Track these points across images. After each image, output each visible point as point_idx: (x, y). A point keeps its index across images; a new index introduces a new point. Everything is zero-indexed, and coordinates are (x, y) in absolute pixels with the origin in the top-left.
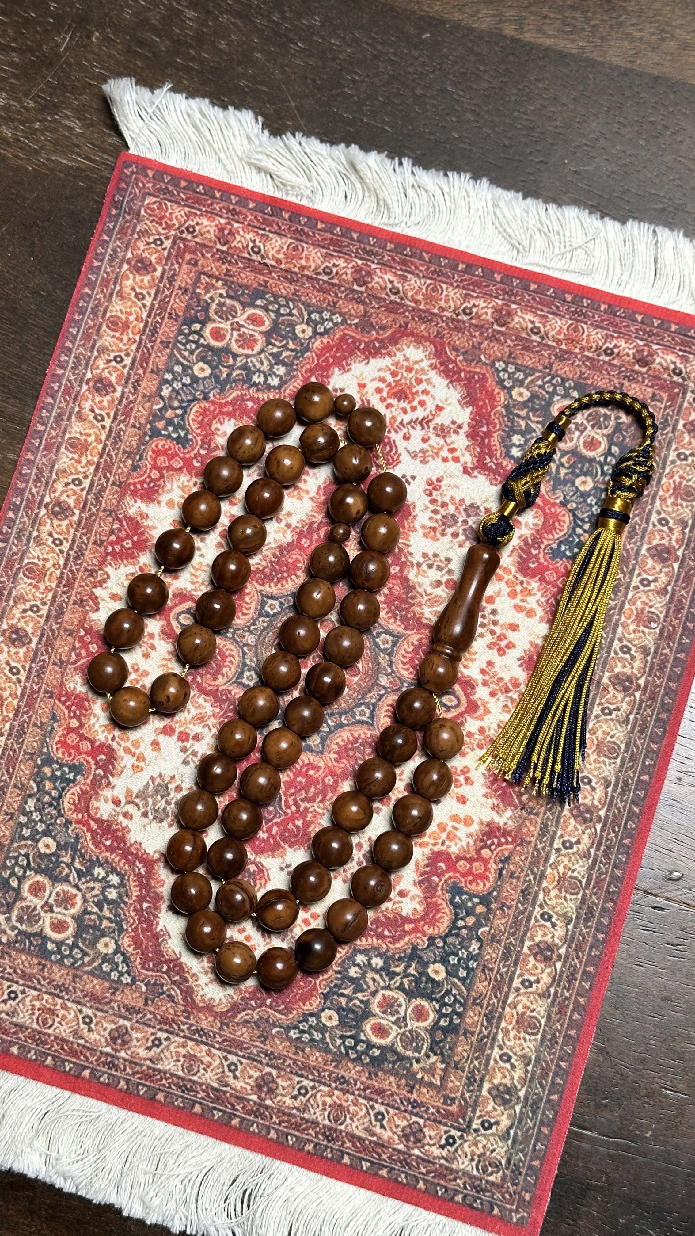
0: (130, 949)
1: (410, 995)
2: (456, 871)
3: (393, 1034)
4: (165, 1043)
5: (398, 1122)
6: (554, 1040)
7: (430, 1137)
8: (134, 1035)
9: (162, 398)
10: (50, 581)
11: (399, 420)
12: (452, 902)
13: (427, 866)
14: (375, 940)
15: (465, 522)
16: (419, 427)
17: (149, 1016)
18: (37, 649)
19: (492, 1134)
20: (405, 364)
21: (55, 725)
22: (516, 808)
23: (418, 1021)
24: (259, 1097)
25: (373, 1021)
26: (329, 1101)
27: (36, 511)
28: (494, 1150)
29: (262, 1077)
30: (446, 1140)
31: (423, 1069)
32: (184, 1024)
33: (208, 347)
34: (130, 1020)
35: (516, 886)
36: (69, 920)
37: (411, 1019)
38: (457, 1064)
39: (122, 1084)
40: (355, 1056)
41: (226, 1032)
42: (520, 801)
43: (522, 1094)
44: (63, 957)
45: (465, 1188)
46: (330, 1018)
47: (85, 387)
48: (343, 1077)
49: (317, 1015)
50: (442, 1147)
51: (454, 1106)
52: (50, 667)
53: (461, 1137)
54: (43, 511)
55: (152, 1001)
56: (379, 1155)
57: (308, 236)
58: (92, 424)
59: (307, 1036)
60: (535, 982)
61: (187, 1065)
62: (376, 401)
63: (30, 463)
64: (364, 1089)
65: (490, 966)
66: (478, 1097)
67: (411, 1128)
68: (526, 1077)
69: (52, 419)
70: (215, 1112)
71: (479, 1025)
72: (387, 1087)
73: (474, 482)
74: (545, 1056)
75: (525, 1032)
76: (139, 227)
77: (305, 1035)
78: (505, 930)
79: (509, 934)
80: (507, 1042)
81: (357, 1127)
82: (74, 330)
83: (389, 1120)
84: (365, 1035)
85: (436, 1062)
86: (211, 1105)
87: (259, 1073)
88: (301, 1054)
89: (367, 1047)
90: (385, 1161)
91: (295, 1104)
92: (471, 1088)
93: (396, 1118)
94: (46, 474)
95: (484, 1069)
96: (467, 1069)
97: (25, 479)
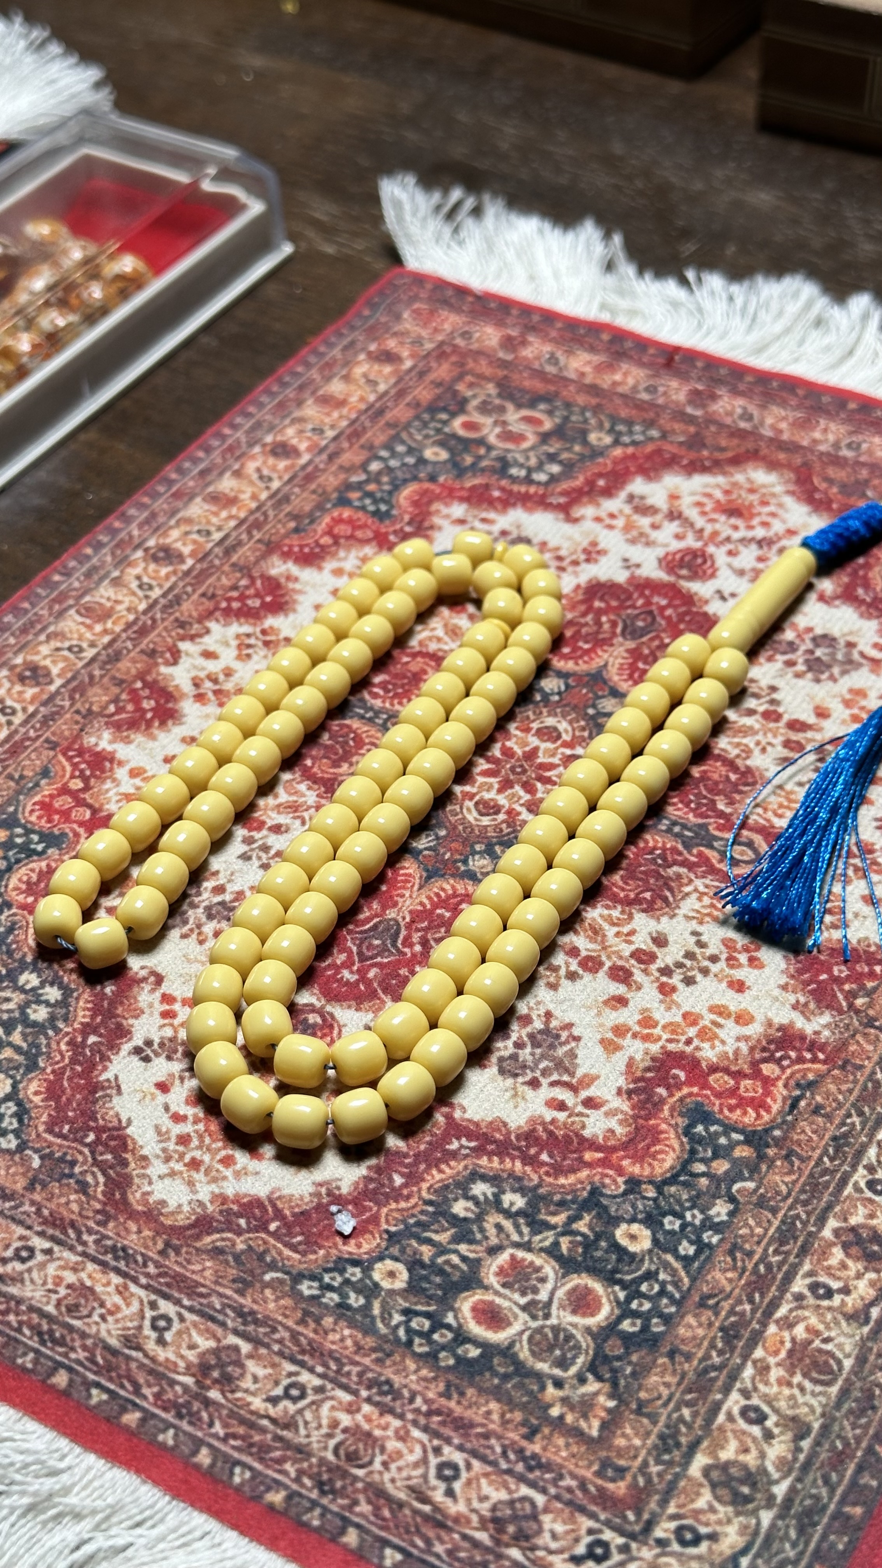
0: (37, 1099)
1: (568, 1265)
2: (705, 1086)
3: (516, 1327)
4: (40, 1257)
5: (486, 1489)
6: (868, 1403)
7: (554, 1536)
9: (366, 471)
10: (114, 623)
11: (724, 535)
12: (687, 1131)
13: (648, 1069)
14: (518, 1164)
15: (811, 652)
16: (754, 547)
17: (27, 1208)
18: (58, 692)
19: (699, 1558)
20: (748, 486)
21: (43, 782)
22: (840, 1012)
23: (574, 1312)
24: (198, 1382)
25: (478, 1296)
26: (346, 1420)
27: (128, 551)
29: (216, 1352)
30: (591, 1546)
31: (565, 1401)
32: (90, 1231)
33: (454, 436)
35: (826, 1130)
37: (561, 1306)
38: (641, 1404)
40: (426, 1349)
41: (172, 1263)
42: (851, 1006)
43: (780, 1490)
46: (392, 1274)
47: (257, 449)
48: (388, 1382)
49: (366, 1266)
50: (577, 1560)
51: (622, 1484)
52: (68, 716)
53: (625, 1549)
54: (139, 554)
55: (44, 1186)
56: (428, 1542)
57: (631, 358)
58: (252, 483)
59: (335, 1297)
60: (840, 1291)
61: (71, 1301)
62: (693, 514)
63: (142, 506)
64: (429, 1414)
65: (747, 1246)
66: (677, 1477)
67: (513, 1509)
68: (795, 1459)
69: (196, 471)
70: (94, 1392)
71: (706, 1344)
72: (479, 1419)
73: (833, 611)
74: (842, 1428)
75: (805, 1375)
76: (396, 329)
77: (329, 1295)
78: (789, 1194)
79: (796, 1201)
80: (761, 1387)
81: (393, 1481)
82: (264, 399)
83: (469, 1482)
84: (456, 1317)
85: (596, 1394)
86: (91, 1376)
87: (211, 1344)
88: (312, 1325)
89: (455, 1340)
90: (438, 1556)
91: (272, 1412)
92: (666, 1457)
93: (483, 1481)
94: (161, 519)
95: (701, 1427)
96: (663, 1419)
97: (128, 520)
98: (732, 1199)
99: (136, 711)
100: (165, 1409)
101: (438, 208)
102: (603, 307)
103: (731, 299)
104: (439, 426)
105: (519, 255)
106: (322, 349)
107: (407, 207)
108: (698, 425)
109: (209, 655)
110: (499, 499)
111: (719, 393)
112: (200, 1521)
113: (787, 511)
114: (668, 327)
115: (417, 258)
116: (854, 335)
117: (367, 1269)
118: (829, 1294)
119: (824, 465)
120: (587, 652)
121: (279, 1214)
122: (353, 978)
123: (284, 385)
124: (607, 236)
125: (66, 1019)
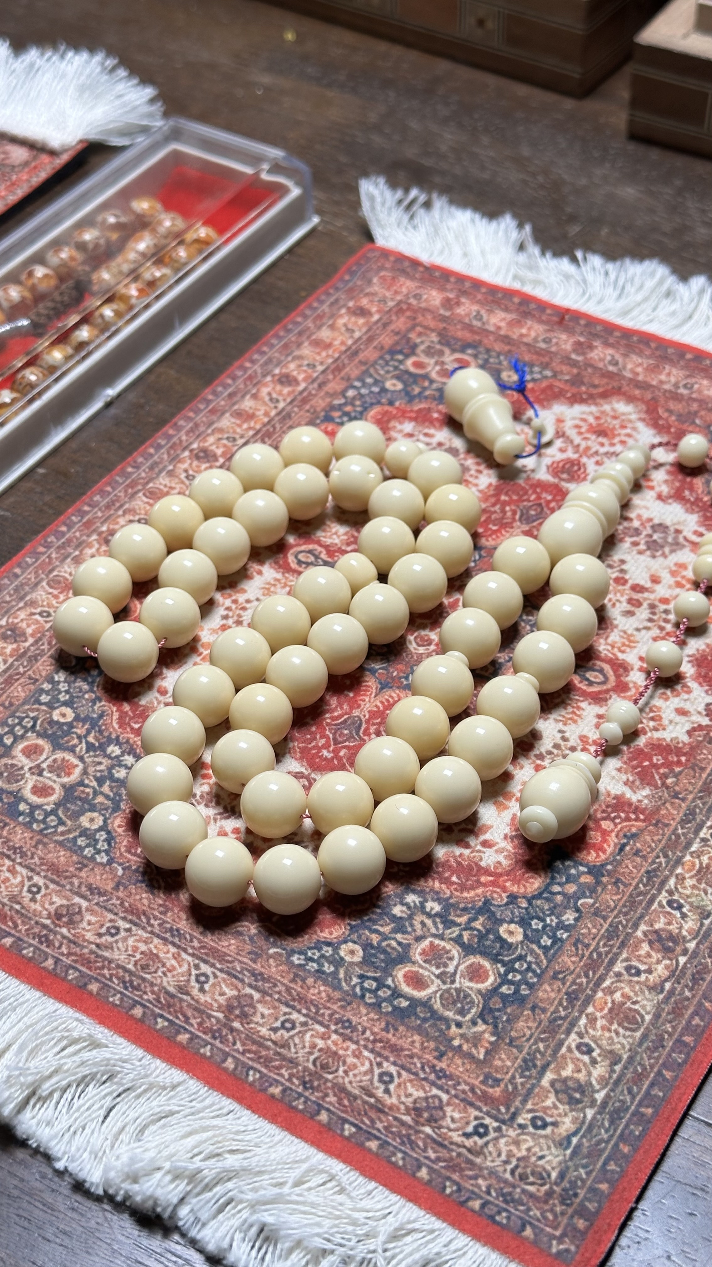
0: (120, 830)
1: (468, 950)
3: (432, 989)
4: (123, 934)
5: (410, 1090)
6: (660, 1043)
7: (453, 1120)
8: (88, 917)
9: (345, 397)
11: (593, 450)
12: (550, 864)
14: (437, 883)
16: (614, 459)
17: (114, 901)
19: (546, 1137)
20: (612, 414)
22: (656, 787)
23: (471, 980)
24: (226, 1017)
25: (408, 968)
26: (321, 1044)
27: (179, 452)
28: (541, 1158)
29: (238, 998)
30: (476, 1127)
31: (462, 1036)
32: (155, 918)
33: (407, 372)
34: (89, 900)
35: (642, 866)
36: (57, 787)
37: (462, 976)
38: (512, 1040)
39: (50, 963)
40: (374, 1000)
42: (664, 784)
43: (600, 1096)
44: (34, 820)
45: (488, 1193)
46: (352, 952)
47: (269, 378)
48: (348, 1021)
49: (336, 946)
50: (467, 1135)
51: (498, 1089)
53: (498, 1130)
55: (126, 888)
56: (372, 1121)
57: (534, 316)
58: (265, 403)
59: (315, 965)
60: (646, 971)
61: (143, 962)
62: (572, 433)
63: (189, 419)
64: (375, 1041)
65: (586, 941)
66: (533, 1086)
67: (427, 1102)
68: (610, 1077)
69: (226, 394)
70: (159, 1020)
71: (556, 1002)
72: (407, 1046)
73: (667, 507)
74: (642, 1059)
75: (619, 1025)
76: (368, 290)
77: (311, 964)
78: (615, 907)
79: (620, 912)
80: (591, 1031)
81: (350, 1082)
82: (274, 341)
83: (399, 1085)
84: (393, 981)
85: (483, 1032)
86: (157, 1011)
87: (235, 993)
88: (300, 983)
89: (392, 995)
90: (379, 1130)
91: (273, 1037)
92: (527, 1073)
93: (408, 1084)
94: (202, 429)
95: (550, 1055)
96: (526, 1050)
97: (179, 429)
98: (578, 910)
100: (205, 1033)
101: (400, 202)
102: (515, 277)
103: (607, 273)
104: (396, 364)
105: (457, 238)
106: (315, 304)
107: (379, 200)
108: (579, 367)
110: (437, 419)
111: (595, 344)
112: (228, 1104)
113: (639, 433)
114: (561, 293)
115: (384, 238)
116: (693, 305)
117: (336, 949)
118: (638, 973)
119: (667, 399)
120: (495, 532)
122: (330, 756)
123: (288, 331)
124: (520, 226)
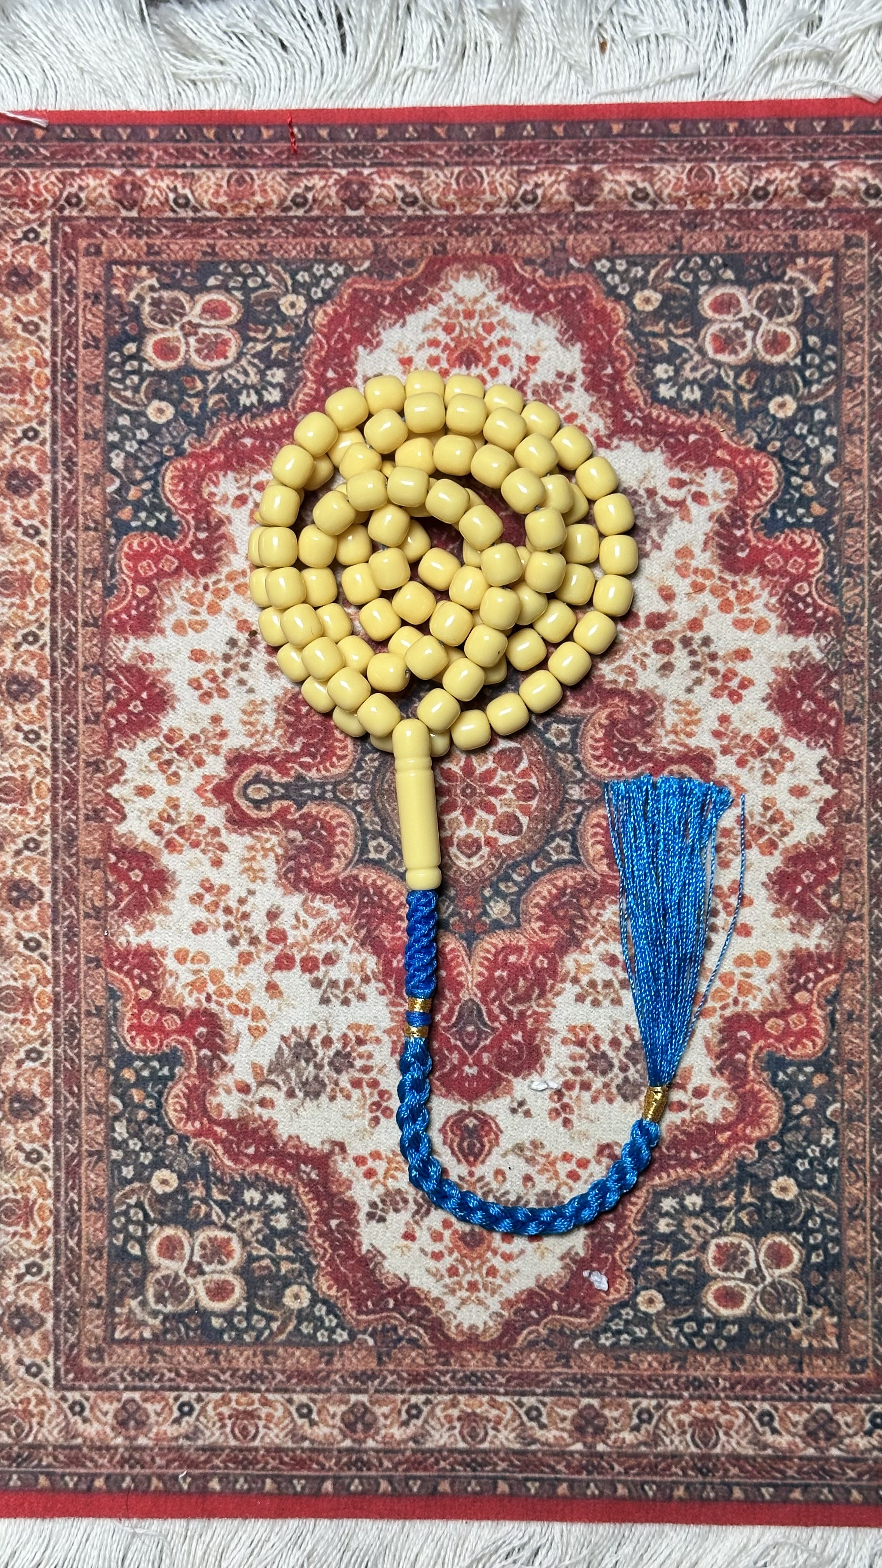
99: (132, 890)
109: (144, 791)
121: (553, 1296)
125: (303, 1217)
